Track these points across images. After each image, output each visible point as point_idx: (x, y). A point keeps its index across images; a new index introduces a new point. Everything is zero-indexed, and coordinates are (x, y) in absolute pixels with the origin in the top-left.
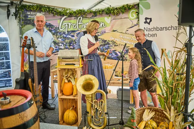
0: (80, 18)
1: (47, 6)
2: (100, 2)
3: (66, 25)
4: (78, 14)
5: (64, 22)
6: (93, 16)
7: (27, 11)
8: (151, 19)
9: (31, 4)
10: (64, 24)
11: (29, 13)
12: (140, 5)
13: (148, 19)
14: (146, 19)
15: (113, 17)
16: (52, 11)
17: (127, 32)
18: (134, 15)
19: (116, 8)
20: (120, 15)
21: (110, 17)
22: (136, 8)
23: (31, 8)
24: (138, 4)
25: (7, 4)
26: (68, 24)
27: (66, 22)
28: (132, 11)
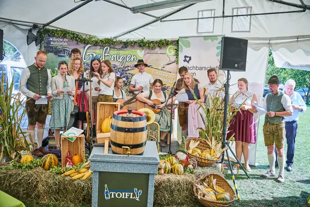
0: (107, 49)
1: (72, 31)
2: (130, 32)
3: (89, 55)
4: (105, 43)
5: (88, 51)
6: (123, 47)
7: (49, 36)
8: (190, 58)
9: (55, 29)
10: (87, 54)
11: (51, 39)
12: (180, 42)
13: (188, 57)
14: (186, 57)
15: (148, 51)
16: (76, 38)
17: (163, 69)
18: (172, 51)
19: (152, 42)
20: (156, 49)
21: (143, 51)
22: (175, 45)
23: (55, 33)
24: (178, 41)
25: (29, 28)
26: (92, 54)
27: (90, 52)
28: (170, 46)
